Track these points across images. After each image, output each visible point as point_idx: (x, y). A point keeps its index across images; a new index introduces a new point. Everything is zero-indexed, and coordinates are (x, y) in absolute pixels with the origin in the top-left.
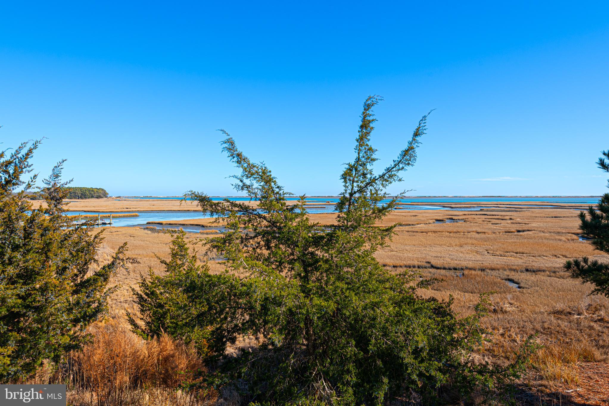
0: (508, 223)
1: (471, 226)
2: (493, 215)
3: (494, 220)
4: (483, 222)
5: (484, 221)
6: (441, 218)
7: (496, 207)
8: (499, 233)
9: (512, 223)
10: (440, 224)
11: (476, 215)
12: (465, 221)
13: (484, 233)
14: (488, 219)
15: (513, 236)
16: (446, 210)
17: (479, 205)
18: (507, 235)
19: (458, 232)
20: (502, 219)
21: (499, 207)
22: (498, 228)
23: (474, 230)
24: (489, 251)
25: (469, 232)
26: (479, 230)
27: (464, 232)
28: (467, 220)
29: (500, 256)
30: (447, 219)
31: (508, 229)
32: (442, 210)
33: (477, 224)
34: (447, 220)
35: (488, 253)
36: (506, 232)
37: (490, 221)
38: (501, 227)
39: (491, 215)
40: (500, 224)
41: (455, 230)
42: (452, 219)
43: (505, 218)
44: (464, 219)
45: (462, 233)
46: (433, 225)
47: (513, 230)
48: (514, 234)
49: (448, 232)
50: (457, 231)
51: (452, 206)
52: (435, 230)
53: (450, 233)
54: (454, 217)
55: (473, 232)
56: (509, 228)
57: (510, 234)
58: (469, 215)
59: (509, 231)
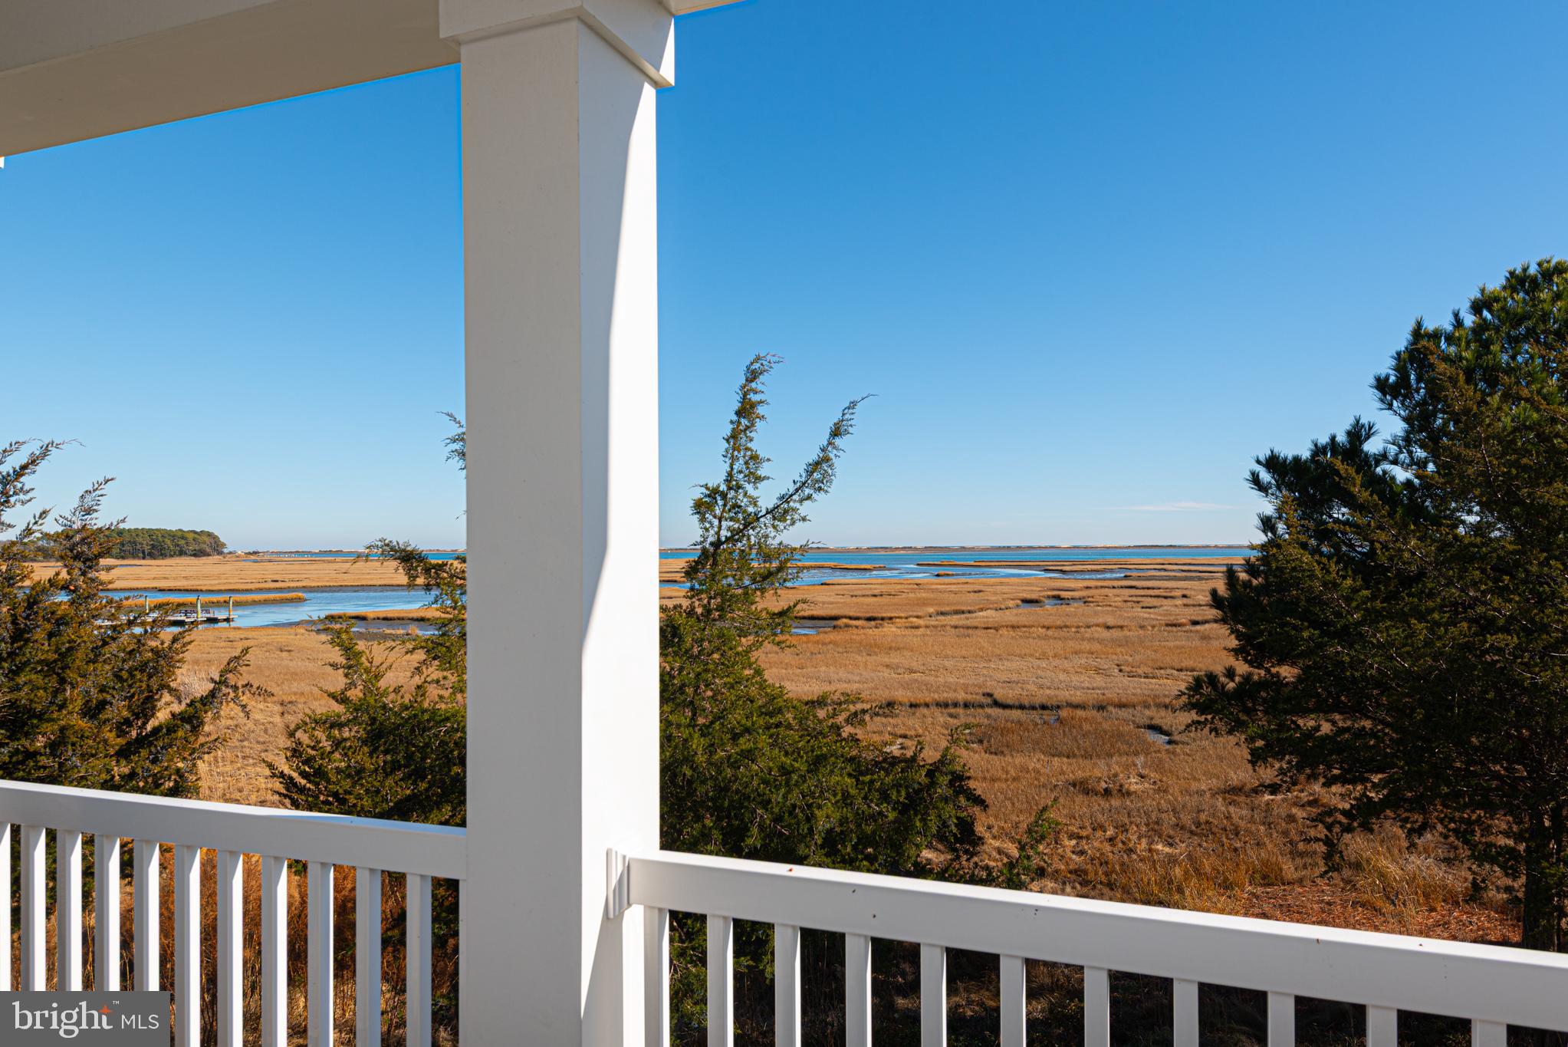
0: (1176, 606)
1: (1096, 613)
2: (1148, 588)
3: (1149, 599)
4: (1124, 604)
5: (1125, 601)
6: (1034, 596)
7: (1159, 570)
8: (1153, 627)
9: (1185, 605)
10: (1029, 609)
11: (1114, 587)
12: (1085, 602)
13: (1121, 627)
14: (1136, 596)
15: (1179, 634)
16: (1050, 578)
17: (1123, 566)
18: (1169, 632)
19: (1066, 627)
20: (1166, 597)
21: (1165, 570)
22: (1152, 616)
23: (1101, 620)
24: (1123, 667)
25: (1089, 627)
26: (1111, 621)
27: (1078, 627)
28: (1090, 599)
29: (1145, 677)
30: (1049, 597)
31: (1172, 618)
32: (1040, 579)
33: (1111, 608)
34: (1046, 601)
35: (1121, 671)
36: (1167, 625)
37: (1138, 602)
38: (1160, 615)
39: (1144, 588)
40: (1161, 606)
41: (1058, 623)
42: (1058, 597)
43: (1172, 594)
44: (1084, 598)
45: (1073, 630)
46: (1015, 611)
47: (1183, 621)
48: (1184, 629)
49: (1044, 627)
50: (1063, 624)
51: (1064, 568)
52: (1015, 624)
53: (1048, 628)
54: (1063, 594)
55: (1097, 625)
56: (1176, 615)
57: (1174, 629)
58: (1096, 588)
59: (1175, 622)
